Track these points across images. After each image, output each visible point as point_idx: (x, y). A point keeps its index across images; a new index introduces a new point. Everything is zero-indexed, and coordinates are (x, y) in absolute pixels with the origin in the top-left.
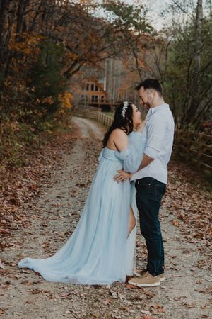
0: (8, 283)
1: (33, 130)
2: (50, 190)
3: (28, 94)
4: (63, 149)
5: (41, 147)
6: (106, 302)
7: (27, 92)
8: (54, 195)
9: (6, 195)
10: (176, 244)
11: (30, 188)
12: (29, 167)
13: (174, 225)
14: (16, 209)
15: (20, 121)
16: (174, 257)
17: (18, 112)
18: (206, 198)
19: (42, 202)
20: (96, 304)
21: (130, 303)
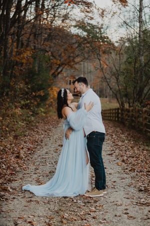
0: (14, 198)
1: (31, 113)
2: (42, 149)
3: (27, 90)
4: (52, 125)
5: (37, 124)
6: (70, 204)
7: (25, 89)
8: (44, 152)
9: (13, 153)
10: (117, 175)
11: (29, 149)
12: (29, 137)
13: (118, 165)
14: (19, 161)
15: (22, 108)
16: (114, 182)
17: (20, 102)
18: (143, 150)
19: (36, 156)
20: (64, 205)
21: (84, 204)
